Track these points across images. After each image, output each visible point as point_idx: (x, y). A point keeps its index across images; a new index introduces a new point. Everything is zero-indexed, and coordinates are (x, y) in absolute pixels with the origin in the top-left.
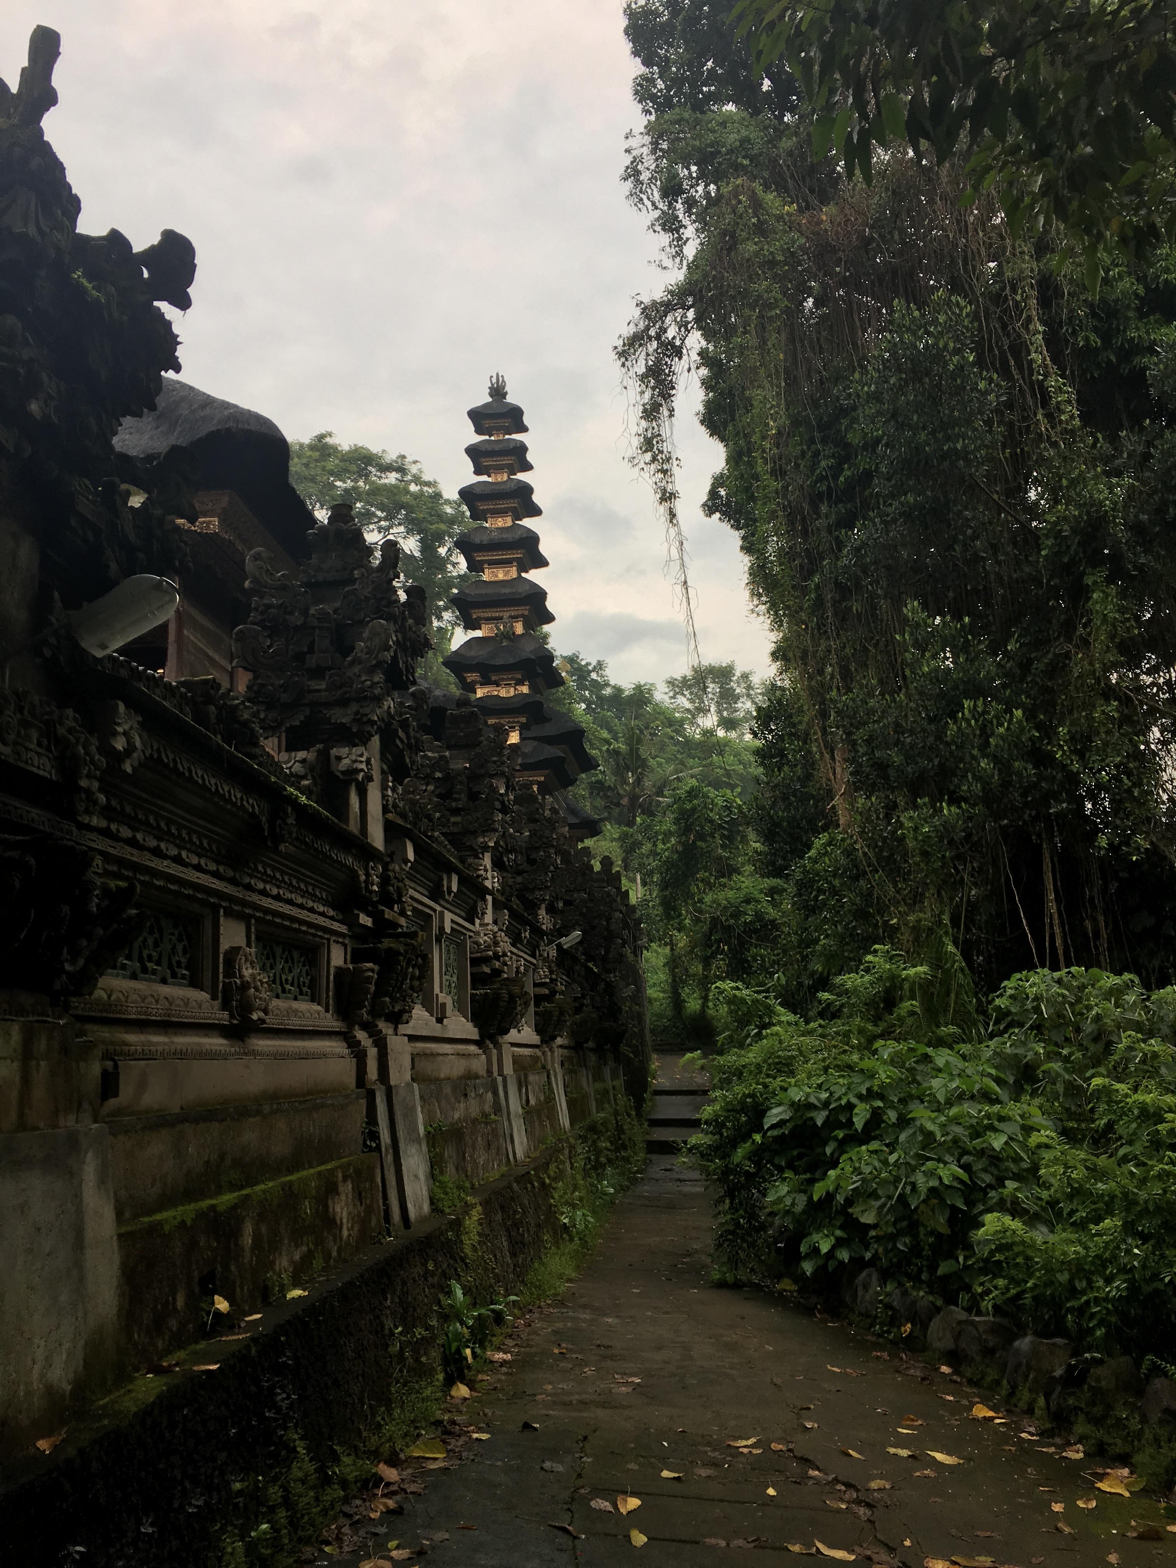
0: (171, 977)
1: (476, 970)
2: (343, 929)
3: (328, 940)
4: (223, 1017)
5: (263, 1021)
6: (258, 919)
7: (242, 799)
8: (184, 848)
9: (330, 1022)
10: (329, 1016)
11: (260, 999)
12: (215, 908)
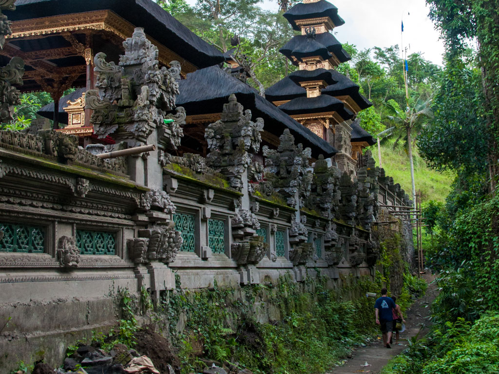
0: (33, 248)
1: (235, 233)
2: (130, 223)
3: (123, 228)
4: (57, 264)
5: (76, 266)
6: (77, 224)
7: (59, 179)
8: (34, 200)
9: (124, 263)
10: (123, 261)
11: (73, 257)
12: (53, 222)
